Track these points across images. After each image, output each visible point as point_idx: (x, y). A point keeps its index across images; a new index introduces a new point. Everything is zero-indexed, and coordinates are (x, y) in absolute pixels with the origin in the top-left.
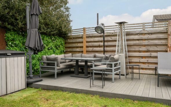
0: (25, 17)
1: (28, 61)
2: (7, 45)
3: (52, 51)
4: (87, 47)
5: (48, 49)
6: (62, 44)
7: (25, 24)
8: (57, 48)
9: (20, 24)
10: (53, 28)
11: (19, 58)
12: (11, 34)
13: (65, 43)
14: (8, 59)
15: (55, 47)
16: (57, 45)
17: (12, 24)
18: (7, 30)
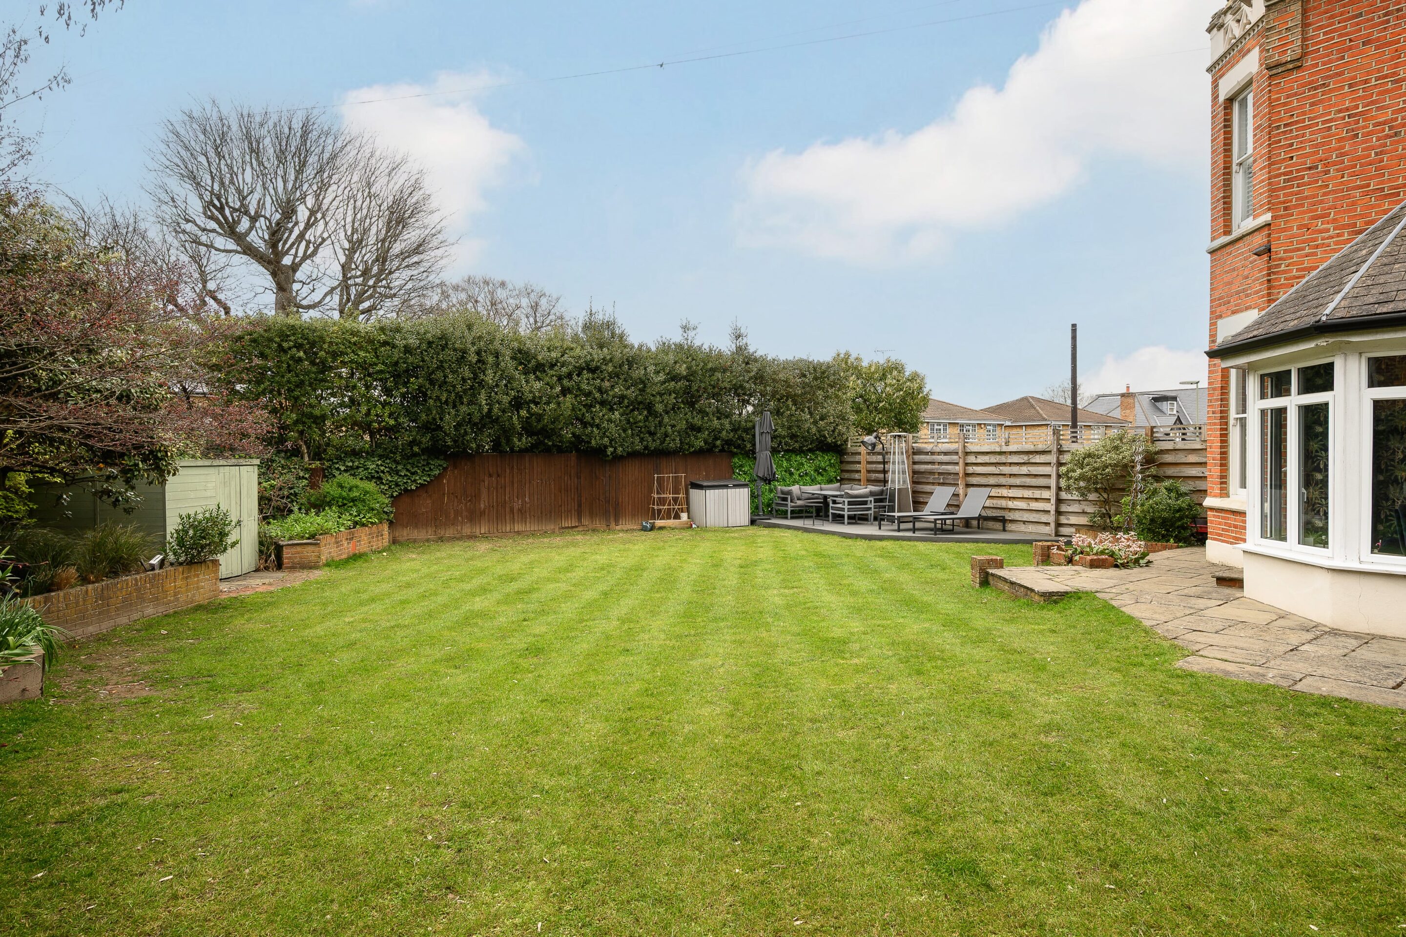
0: (754, 436)
1: (753, 496)
2: (734, 473)
3: (808, 478)
4: (869, 472)
5: (800, 476)
6: (831, 465)
7: (754, 445)
8: (819, 473)
9: (749, 446)
10: (806, 441)
11: (742, 490)
12: (739, 459)
13: (841, 462)
14: (729, 490)
15: (816, 470)
16: (820, 468)
17: (738, 447)
18: (734, 455)
